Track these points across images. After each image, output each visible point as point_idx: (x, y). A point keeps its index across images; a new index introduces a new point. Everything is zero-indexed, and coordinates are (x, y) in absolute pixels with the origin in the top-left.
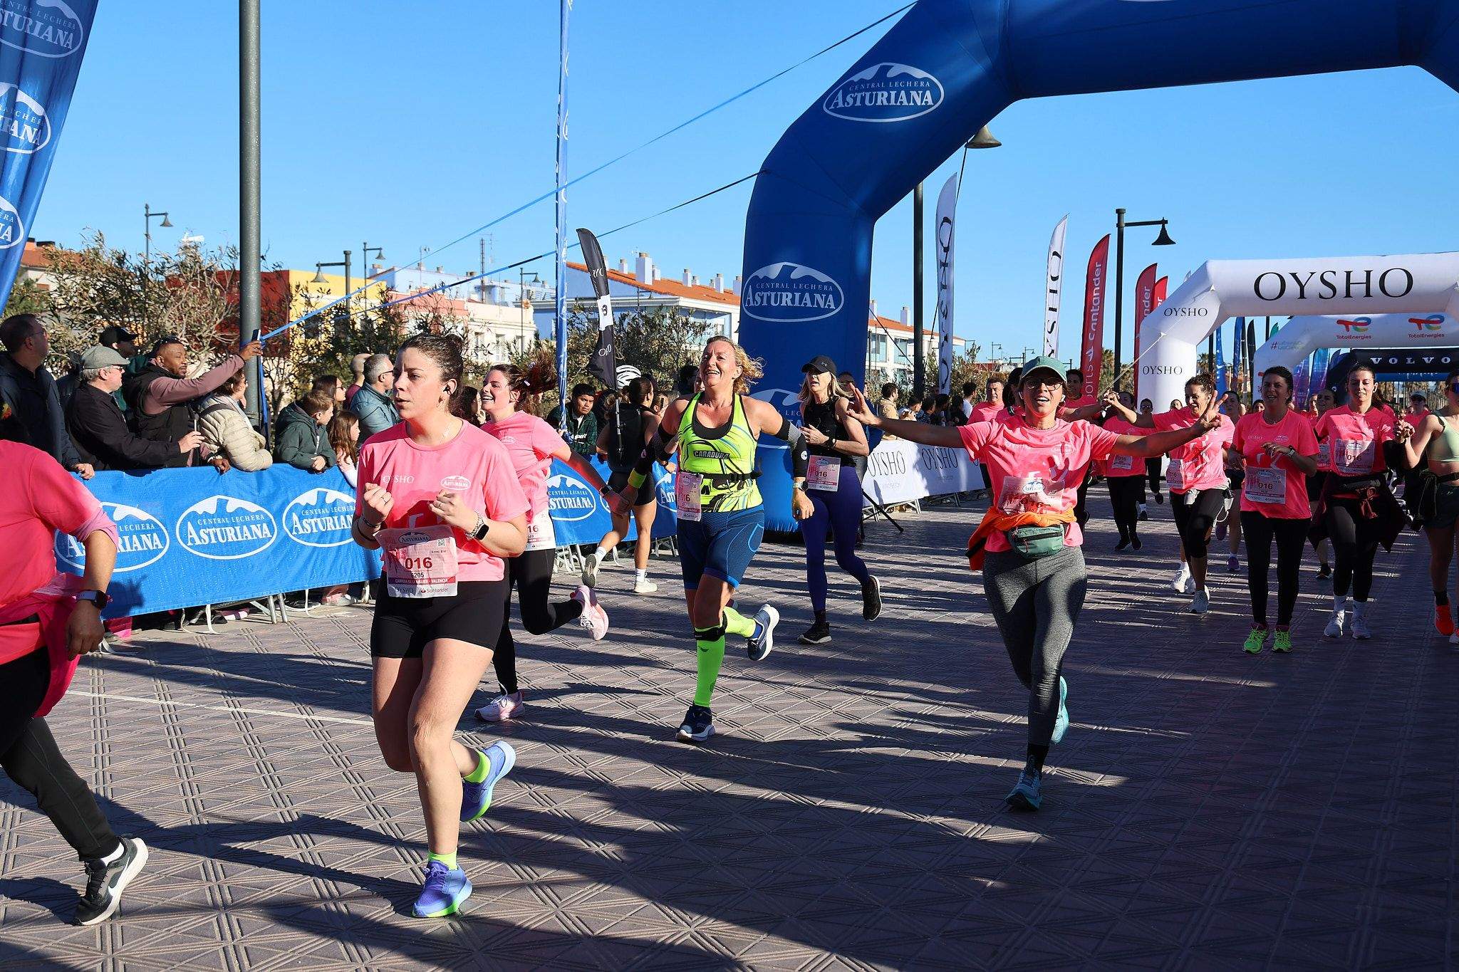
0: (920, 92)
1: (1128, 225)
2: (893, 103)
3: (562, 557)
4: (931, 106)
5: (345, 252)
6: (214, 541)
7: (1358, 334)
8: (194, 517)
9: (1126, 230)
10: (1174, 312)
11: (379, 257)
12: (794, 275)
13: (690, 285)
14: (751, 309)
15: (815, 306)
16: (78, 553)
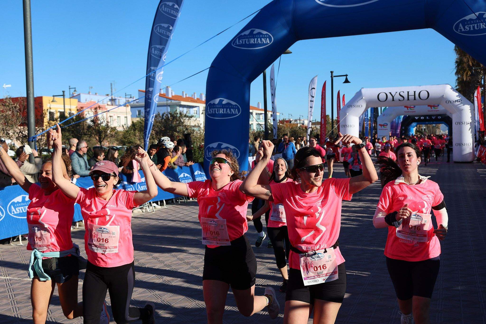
0: (265, 39)
1: (335, 76)
2: (256, 42)
3: (146, 206)
4: (269, 43)
5: (63, 91)
6: (21, 212)
7: (411, 111)
8: (13, 204)
9: (334, 78)
10: (351, 106)
11: (75, 91)
12: (224, 103)
13: (185, 97)
14: (209, 115)
15: (231, 113)
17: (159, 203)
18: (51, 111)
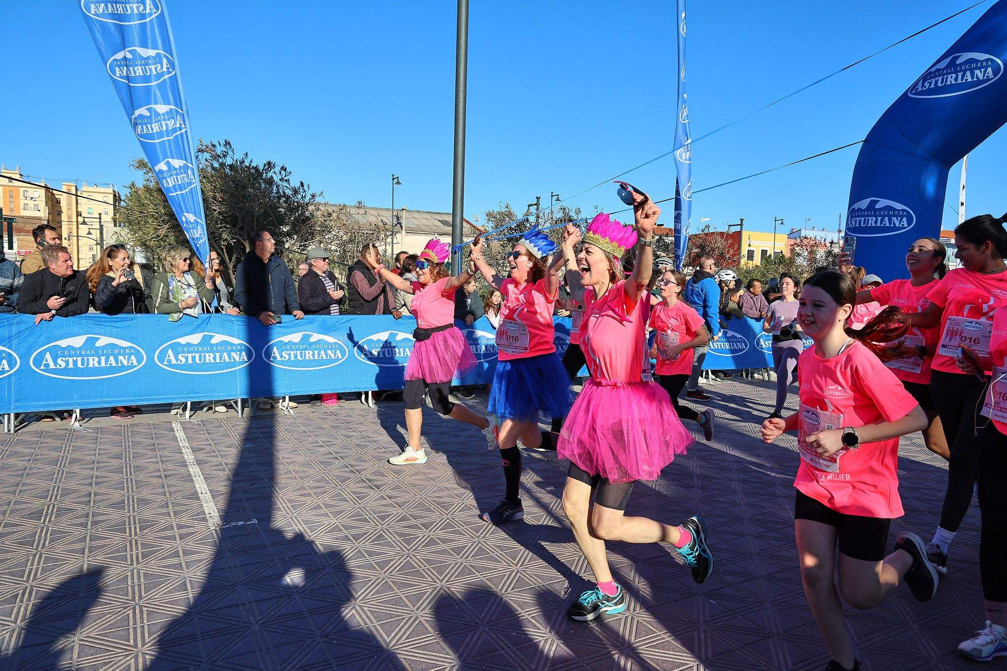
0: (983, 70)
2: (959, 81)
4: (992, 79)
12: (878, 206)
14: (849, 229)
15: (892, 225)
16: (279, 358)
17: (704, 374)
18: (751, 249)
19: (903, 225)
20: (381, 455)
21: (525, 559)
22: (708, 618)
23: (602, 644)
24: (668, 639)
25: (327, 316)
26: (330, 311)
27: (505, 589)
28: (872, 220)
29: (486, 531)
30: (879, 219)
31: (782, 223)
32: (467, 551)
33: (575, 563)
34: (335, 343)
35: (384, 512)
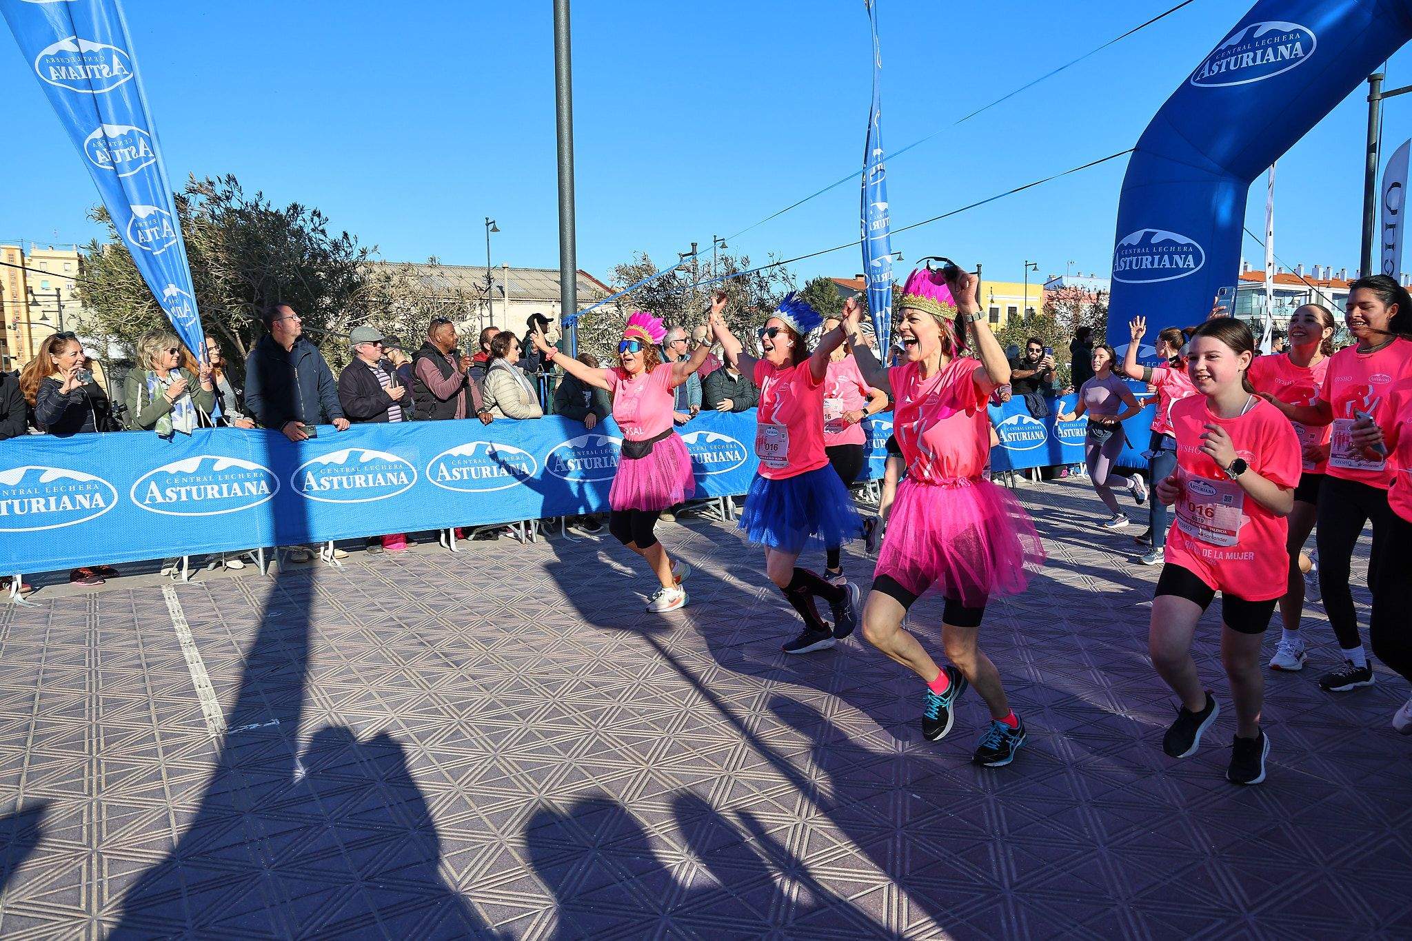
0: (1289, 46)
2: (1258, 61)
4: (1301, 58)
6: (466, 478)
8: (448, 458)
12: (1155, 240)
14: (1119, 274)
15: (1174, 266)
16: (316, 488)
18: (994, 306)
19: (1189, 265)
20: (463, 618)
21: (660, 753)
22: (908, 819)
23: (758, 864)
24: (851, 852)
25: (385, 425)
26: (388, 416)
27: (628, 797)
28: (1147, 259)
29: (607, 717)
30: (1157, 258)
31: (1035, 269)
32: (579, 747)
33: (730, 755)
34: (398, 463)
35: (463, 699)
